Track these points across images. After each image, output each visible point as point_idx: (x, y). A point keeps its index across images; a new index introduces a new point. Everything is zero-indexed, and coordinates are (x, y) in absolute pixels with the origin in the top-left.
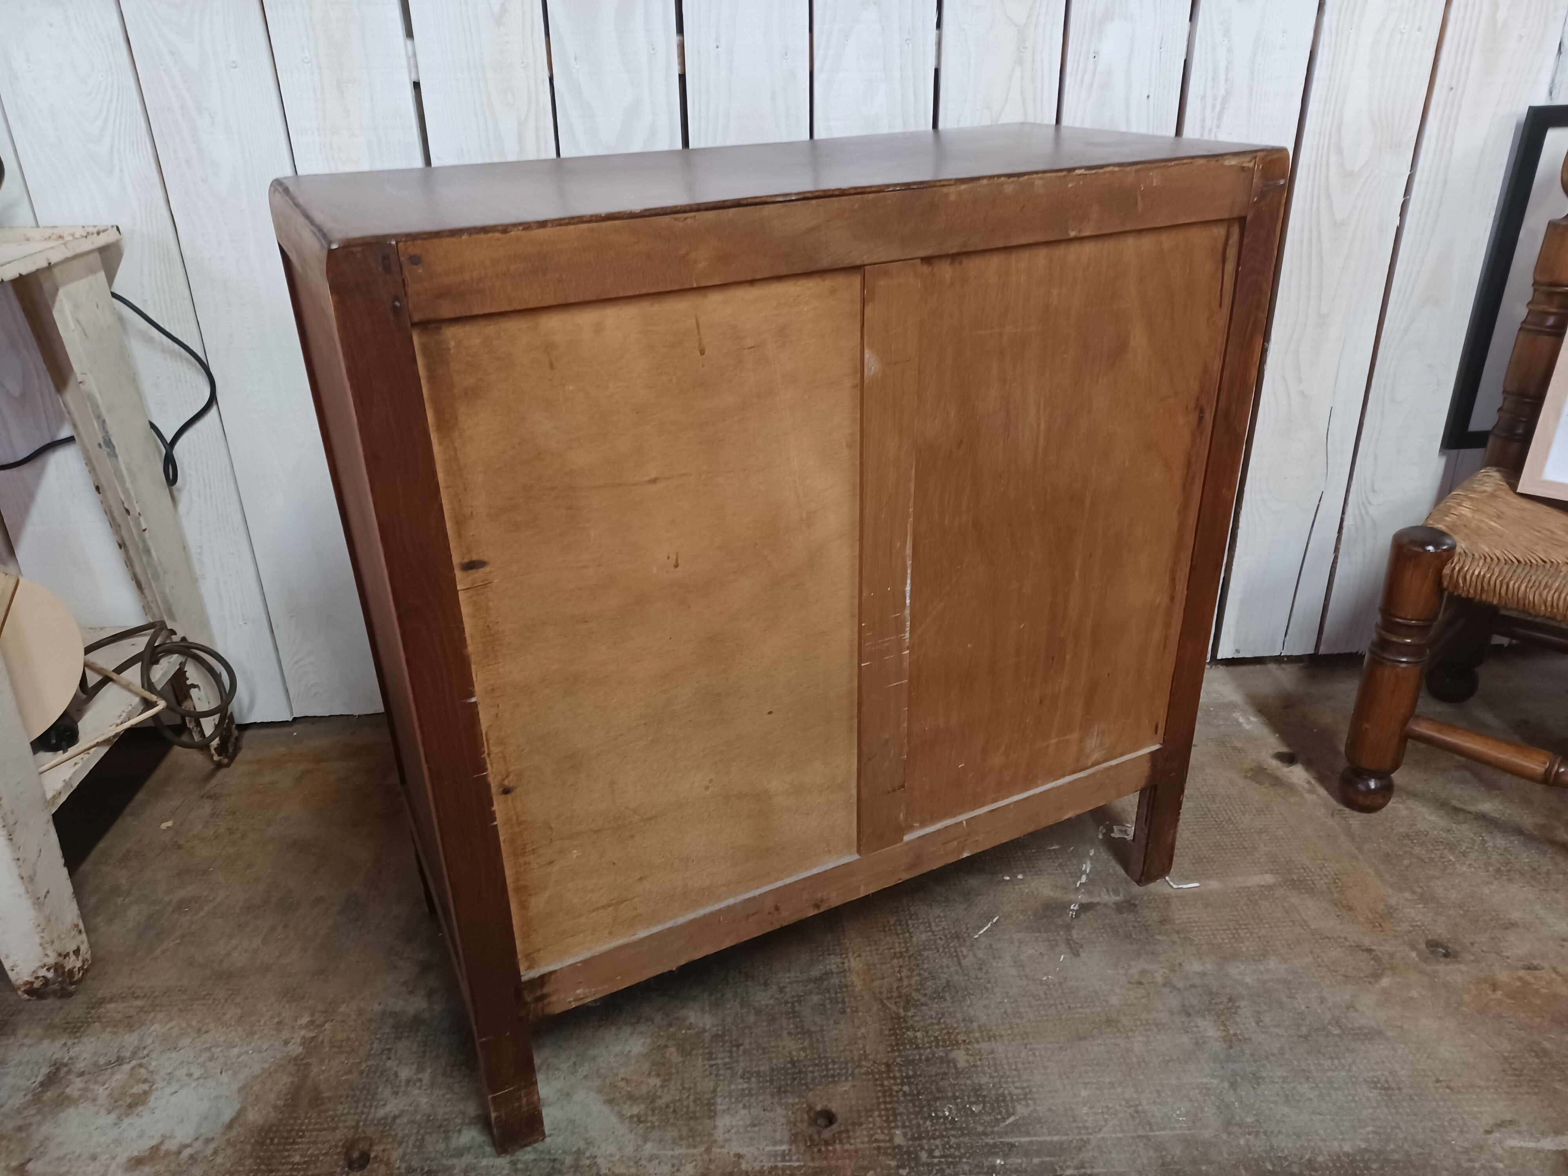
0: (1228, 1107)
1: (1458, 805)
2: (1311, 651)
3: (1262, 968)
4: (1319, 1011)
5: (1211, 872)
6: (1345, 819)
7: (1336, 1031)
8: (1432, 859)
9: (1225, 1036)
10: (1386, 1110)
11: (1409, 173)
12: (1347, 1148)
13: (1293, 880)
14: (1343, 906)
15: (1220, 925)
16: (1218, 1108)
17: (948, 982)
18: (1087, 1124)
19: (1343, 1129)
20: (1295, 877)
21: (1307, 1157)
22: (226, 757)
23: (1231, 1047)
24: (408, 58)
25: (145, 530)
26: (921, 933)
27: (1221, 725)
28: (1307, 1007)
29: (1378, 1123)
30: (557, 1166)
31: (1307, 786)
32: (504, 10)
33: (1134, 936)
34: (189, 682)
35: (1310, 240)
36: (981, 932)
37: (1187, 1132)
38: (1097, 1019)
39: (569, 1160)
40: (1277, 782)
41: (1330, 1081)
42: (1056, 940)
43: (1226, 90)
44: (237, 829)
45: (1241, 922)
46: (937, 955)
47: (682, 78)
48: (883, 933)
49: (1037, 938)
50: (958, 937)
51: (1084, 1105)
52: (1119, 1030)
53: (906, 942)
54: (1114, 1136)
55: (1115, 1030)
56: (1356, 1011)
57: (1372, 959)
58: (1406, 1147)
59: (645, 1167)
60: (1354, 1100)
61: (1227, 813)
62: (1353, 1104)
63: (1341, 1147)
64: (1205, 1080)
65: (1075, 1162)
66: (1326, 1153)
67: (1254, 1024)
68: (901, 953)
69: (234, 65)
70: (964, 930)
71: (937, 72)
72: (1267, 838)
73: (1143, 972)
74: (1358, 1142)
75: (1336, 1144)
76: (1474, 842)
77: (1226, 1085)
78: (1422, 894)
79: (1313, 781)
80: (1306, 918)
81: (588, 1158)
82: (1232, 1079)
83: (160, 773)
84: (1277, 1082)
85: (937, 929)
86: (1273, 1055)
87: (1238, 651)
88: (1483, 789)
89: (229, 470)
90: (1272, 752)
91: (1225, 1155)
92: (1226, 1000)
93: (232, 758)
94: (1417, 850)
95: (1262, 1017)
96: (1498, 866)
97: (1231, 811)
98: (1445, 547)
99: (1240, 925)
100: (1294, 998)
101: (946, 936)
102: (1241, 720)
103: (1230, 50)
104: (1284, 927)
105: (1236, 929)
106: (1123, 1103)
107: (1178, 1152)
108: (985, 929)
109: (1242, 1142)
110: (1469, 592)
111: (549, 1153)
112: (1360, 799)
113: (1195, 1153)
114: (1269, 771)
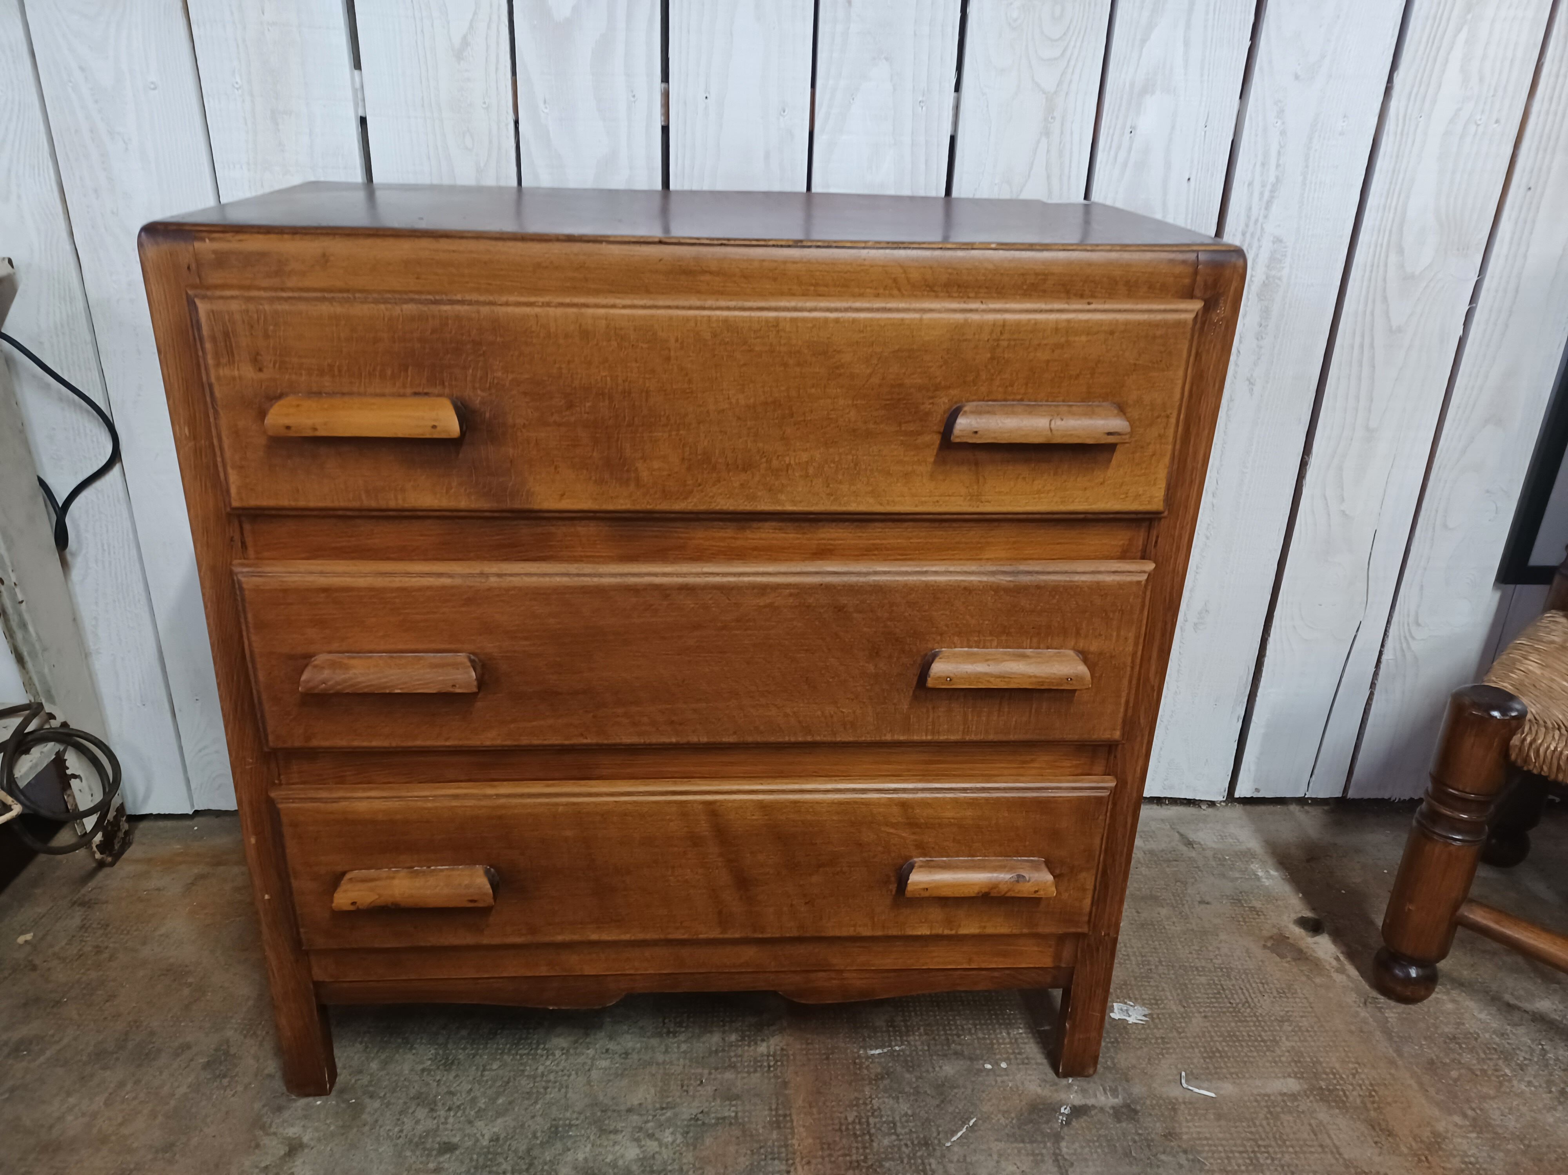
1: (1512, 1001)
2: (1339, 794)
5: (1225, 1071)
6: (1380, 1009)
8: (1484, 1072)
11: (1476, 279)
13: (1321, 1088)
14: (1381, 1130)
15: (1235, 1145)
20: (1323, 1084)
22: (110, 855)
24: (355, 91)
25: (22, 602)
26: (885, 1135)
27: (1237, 879)
31: (1334, 963)
32: (465, 42)
33: (1134, 1154)
34: (69, 772)
35: (1362, 346)
36: (955, 1138)
40: (1301, 956)
42: (1042, 1155)
43: (1277, 178)
44: (107, 948)
45: (1260, 1143)
46: (900, 1168)
47: (665, 130)
48: (838, 1133)
49: (1019, 1151)
50: (926, 1144)
53: (865, 1148)
61: (1243, 993)
68: (858, 1161)
69: (152, 86)
70: (935, 1135)
71: (953, 140)
72: (1290, 1028)
76: (1532, 1051)
78: (1474, 1119)
79: (1342, 958)
80: (1338, 1143)
83: (32, 870)
85: (903, 1132)
87: (1257, 790)
88: (1539, 981)
89: (131, 536)
90: (1294, 916)
93: (117, 856)
94: (1467, 1058)
96: (1562, 1085)
97: (1248, 990)
98: (1514, 714)
99: (1259, 1146)
101: (912, 1143)
102: (1260, 874)
103: (1283, 133)
104: (1311, 1153)
105: (1253, 1152)
108: (960, 1134)
110: (1542, 769)
112: (1399, 989)
114: (1291, 941)
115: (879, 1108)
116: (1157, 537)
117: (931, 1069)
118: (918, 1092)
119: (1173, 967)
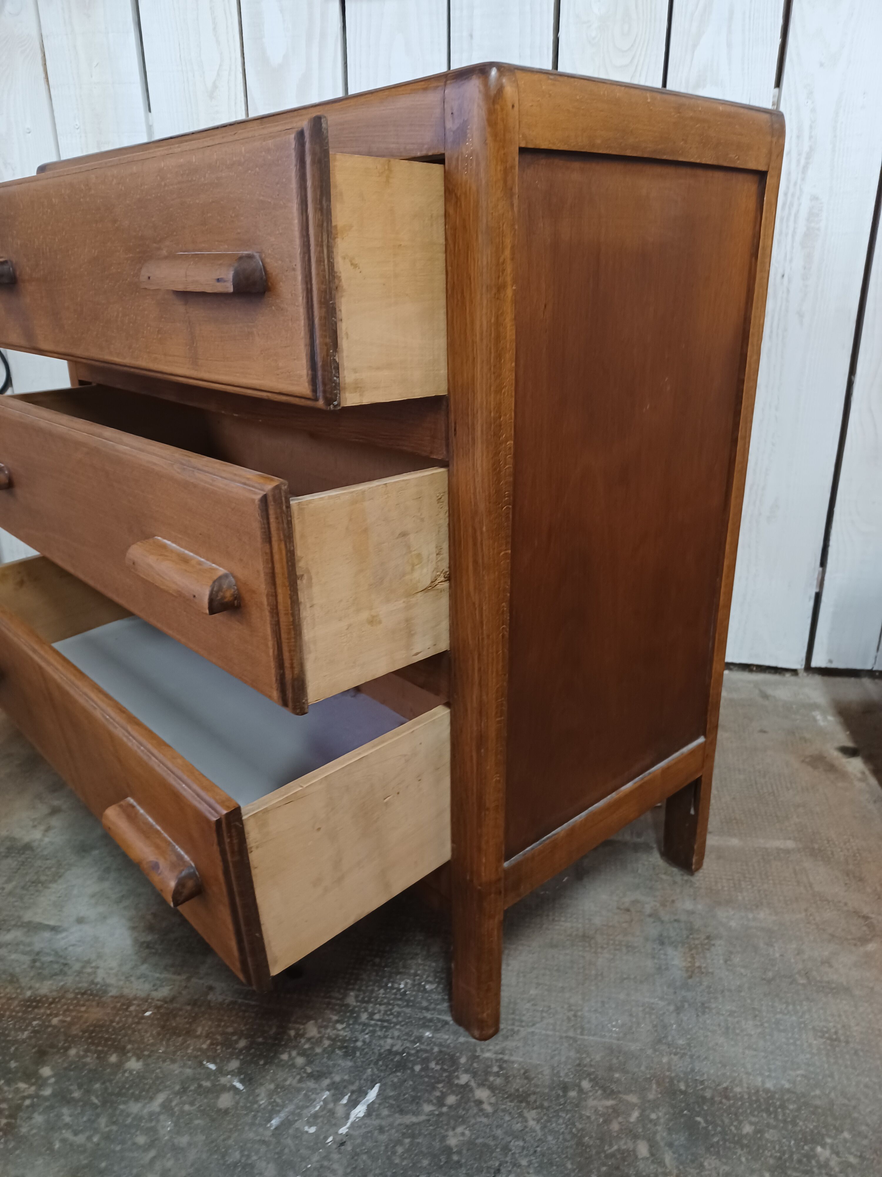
0: (665, 1027)
3: (750, 916)
4: (793, 960)
7: (802, 981)
9: (689, 967)
10: (824, 1059)
12: (769, 1085)
13: (813, 849)
14: (854, 877)
16: (655, 1026)
18: (524, 1018)
19: (773, 1067)
20: (816, 846)
21: (725, 1085)
23: (690, 977)
27: (797, 720)
28: (782, 955)
29: (812, 1069)
30: (66, 969)
31: (859, 775)
32: (215, 86)
37: (615, 1041)
38: (575, 933)
39: (77, 966)
40: (832, 768)
41: (778, 1022)
45: (747, 875)
51: (529, 1002)
52: (590, 946)
54: (544, 1032)
55: (587, 944)
56: (831, 966)
57: (866, 925)
58: (833, 1095)
59: (131, 982)
60: (794, 1044)
61: (772, 787)
62: (792, 1048)
63: (763, 1082)
64: (652, 1001)
65: (498, 1047)
66: (745, 1085)
67: (721, 962)
69: (28, 131)
72: (803, 811)
73: (635, 902)
74: (783, 1082)
75: (760, 1079)
77: (672, 1008)
79: (867, 772)
80: (813, 881)
81: (92, 967)
82: (679, 1004)
84: (723, 1015)
86: (730, 990)
87: (831, 660)
90: (837, 744)
91: (643, 1068)
92: (703, 937)
95: (733, 956)
97: (777, 785)
99: (745, 877)
100: (772, 946)
102: (819, 718)
104: (788, 885)
105: (739, 880)
106: (566, 1006)
107: (598, 1058)
109: (665, 1060)
111: (65, 958)
113: (615, 1061)
114: (827, 759)
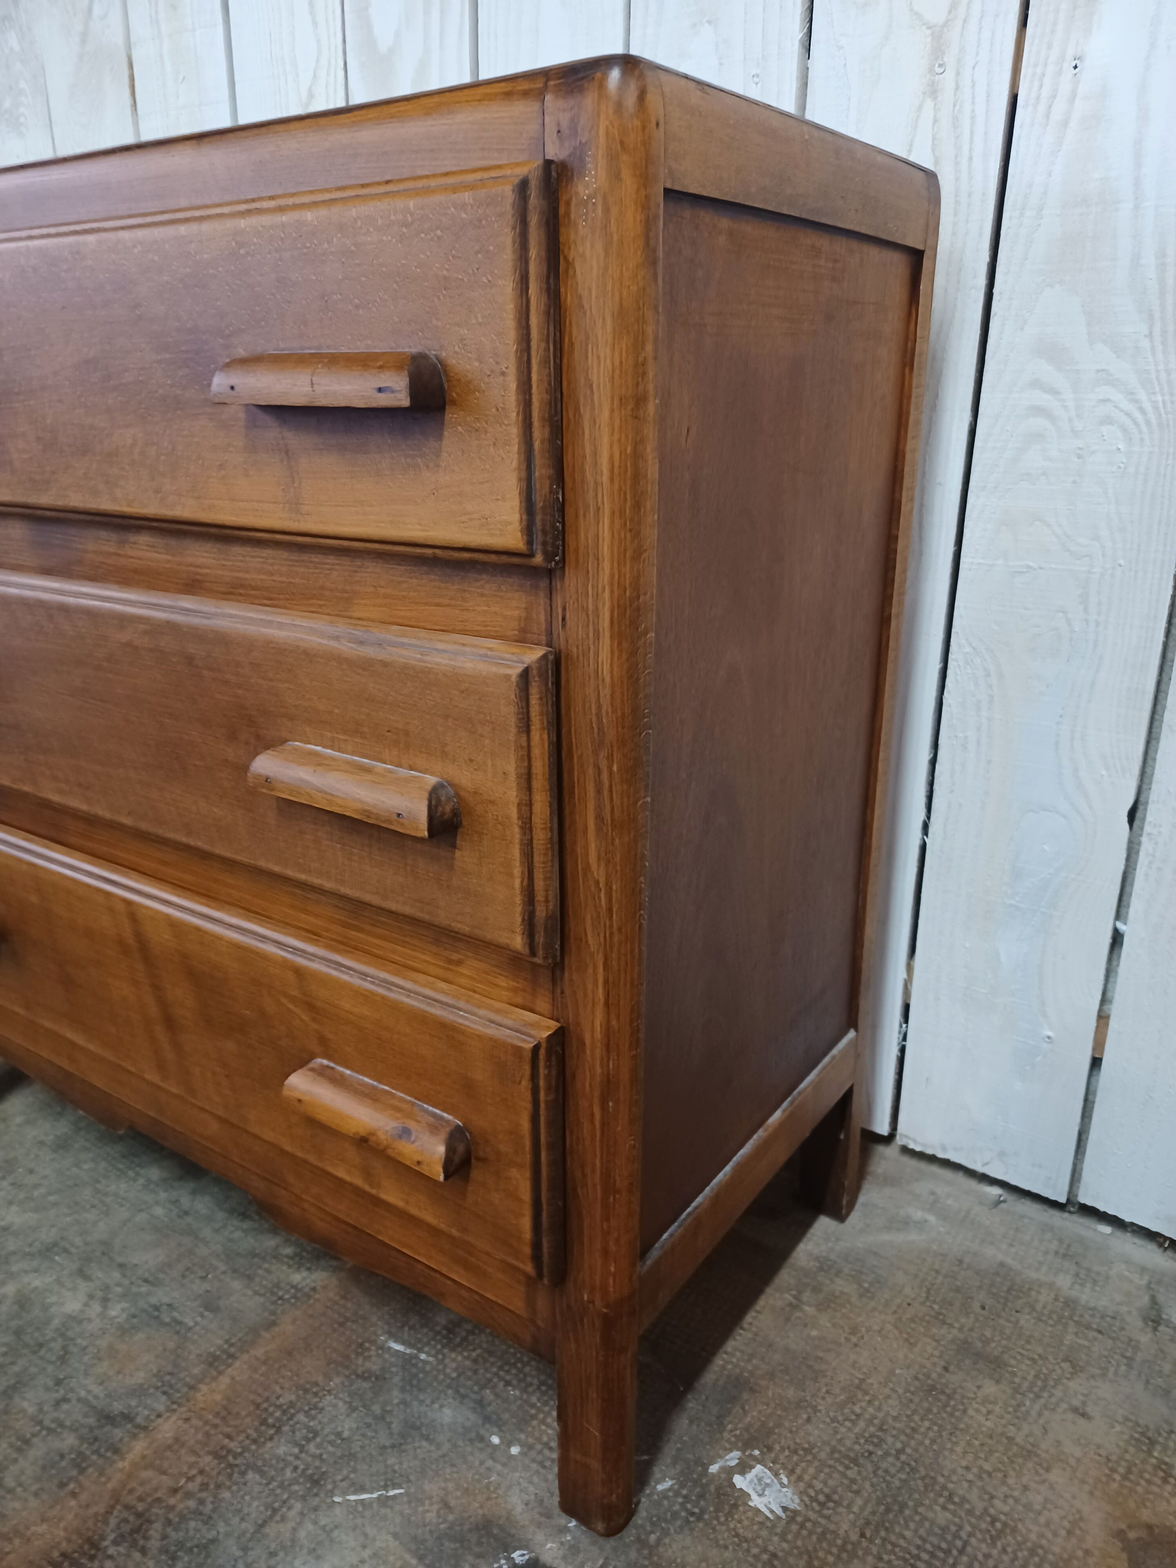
17: (213, 1541)
26: (290, 1442)
36: (352, 1498)
46: (258, 1489)
50: (316, 1483)
53: (255, 1441)
68: (230, 1451)
70: (339, 1478)
85: (312, 1451)
101: (305, 1471)
108: (364, 1496)
115: (322, 1409)
116: (564, 609)
117: (428, 1402)
118: (383, 1418)
119: (914, 1470)
